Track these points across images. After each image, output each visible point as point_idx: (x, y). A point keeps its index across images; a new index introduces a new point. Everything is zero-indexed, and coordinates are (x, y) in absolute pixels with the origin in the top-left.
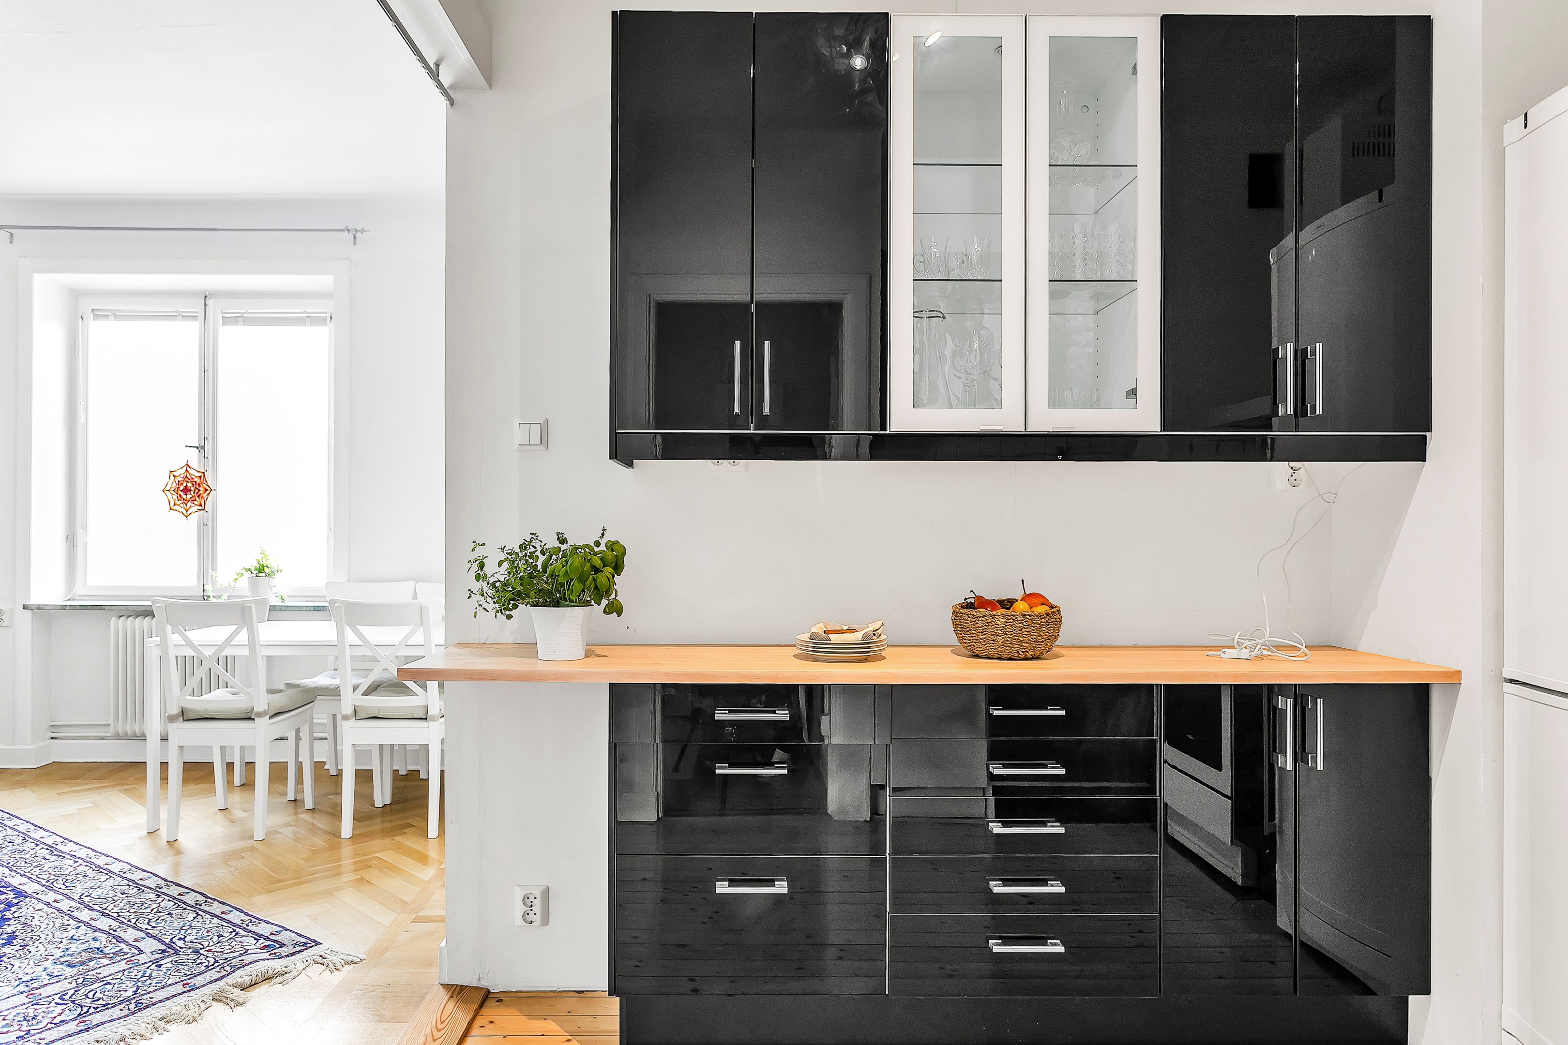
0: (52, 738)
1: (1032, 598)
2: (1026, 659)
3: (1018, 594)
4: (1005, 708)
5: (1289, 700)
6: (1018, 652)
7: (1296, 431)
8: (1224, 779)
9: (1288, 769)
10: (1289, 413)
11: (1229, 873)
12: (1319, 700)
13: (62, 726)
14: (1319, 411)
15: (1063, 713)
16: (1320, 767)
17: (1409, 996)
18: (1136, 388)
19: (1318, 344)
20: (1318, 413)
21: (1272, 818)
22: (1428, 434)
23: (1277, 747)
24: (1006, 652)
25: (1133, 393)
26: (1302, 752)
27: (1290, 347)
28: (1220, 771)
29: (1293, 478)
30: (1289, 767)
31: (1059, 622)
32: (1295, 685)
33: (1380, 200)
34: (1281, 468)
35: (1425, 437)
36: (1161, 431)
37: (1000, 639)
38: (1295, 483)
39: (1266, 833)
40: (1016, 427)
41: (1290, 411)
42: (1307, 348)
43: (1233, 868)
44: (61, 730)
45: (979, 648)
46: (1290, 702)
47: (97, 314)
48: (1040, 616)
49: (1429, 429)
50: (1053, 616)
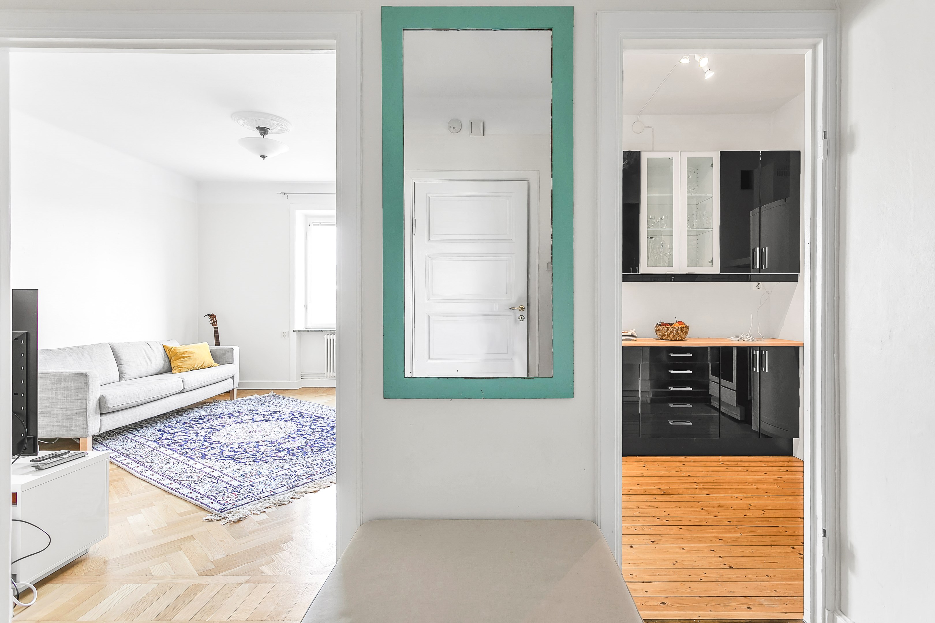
0: (301, 379)
1: (680, 323)
2: (679, 340)
3: (674, 321)
4: (674, 354)
5: (757, 352)
6: (677, 338)
7: (760, 273)
8: (734, 385)
9: (757, 371)
10: (758, 268)
11: (735, 417)
12: (766, 351)
13: (305, 374)
14: (766, 267)
15: (691, 355)
16: (767, 371)
17: (794, 439)
18: (712, 261)
19: (766, 248)
20: (766, 268)
21: (751, 394)
22: (799, 274)
23: (754, 366)
24: (673, 338)
25: (711, 262)
26: (761, 368)
27: (758, 248)
28: (732, 382)
29: (758, 286)
30: (758, 371)
31: (688, 330)
32: (759, 347)
33: (785, 202)
34: (755, 284)
35: (798, 274)
36: (720, 273)
37: (671, 334)
38: (759, 288)
39: (749, 399)
40: (677, 272)
41: (758, 267)
42: (763, 249)
43: (736, 414)
44: (304, 376)
45: (665, 337)
46: (758, 352)
47: (314, 224)
48: (683, 327)
49: (799, 273)
50: (686, 328)
